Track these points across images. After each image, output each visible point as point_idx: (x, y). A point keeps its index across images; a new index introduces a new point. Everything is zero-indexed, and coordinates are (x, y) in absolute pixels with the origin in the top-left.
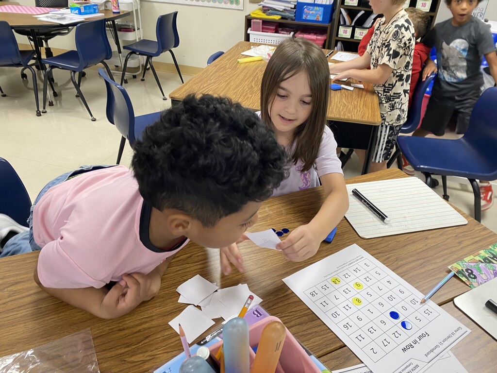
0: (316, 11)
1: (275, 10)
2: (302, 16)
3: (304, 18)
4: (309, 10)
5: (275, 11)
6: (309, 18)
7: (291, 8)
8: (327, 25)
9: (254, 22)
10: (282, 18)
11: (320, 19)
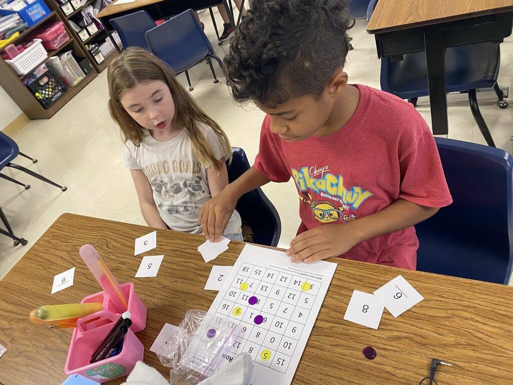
0: (36, 9)
1: (9, 29)
2: (31, 20)
3: (34, 21)
4: (31, 12)
5: (11, 30)
6: (37, 17)
7: (18, 20)
8: (51, 14)
9: (8, 50)
10: (20, 32)
11: (44, 13)
